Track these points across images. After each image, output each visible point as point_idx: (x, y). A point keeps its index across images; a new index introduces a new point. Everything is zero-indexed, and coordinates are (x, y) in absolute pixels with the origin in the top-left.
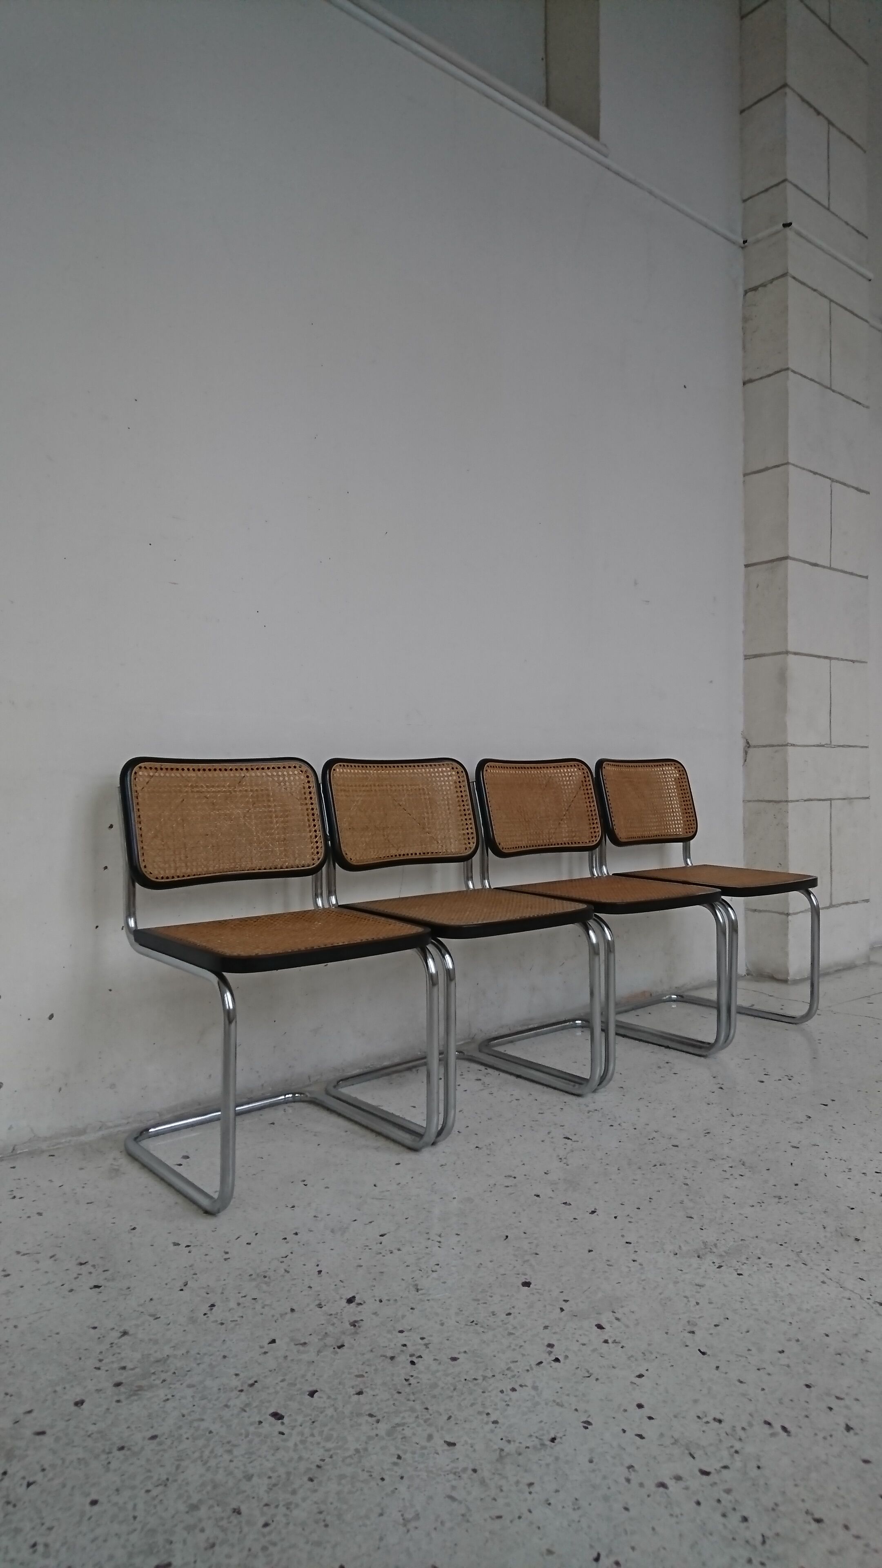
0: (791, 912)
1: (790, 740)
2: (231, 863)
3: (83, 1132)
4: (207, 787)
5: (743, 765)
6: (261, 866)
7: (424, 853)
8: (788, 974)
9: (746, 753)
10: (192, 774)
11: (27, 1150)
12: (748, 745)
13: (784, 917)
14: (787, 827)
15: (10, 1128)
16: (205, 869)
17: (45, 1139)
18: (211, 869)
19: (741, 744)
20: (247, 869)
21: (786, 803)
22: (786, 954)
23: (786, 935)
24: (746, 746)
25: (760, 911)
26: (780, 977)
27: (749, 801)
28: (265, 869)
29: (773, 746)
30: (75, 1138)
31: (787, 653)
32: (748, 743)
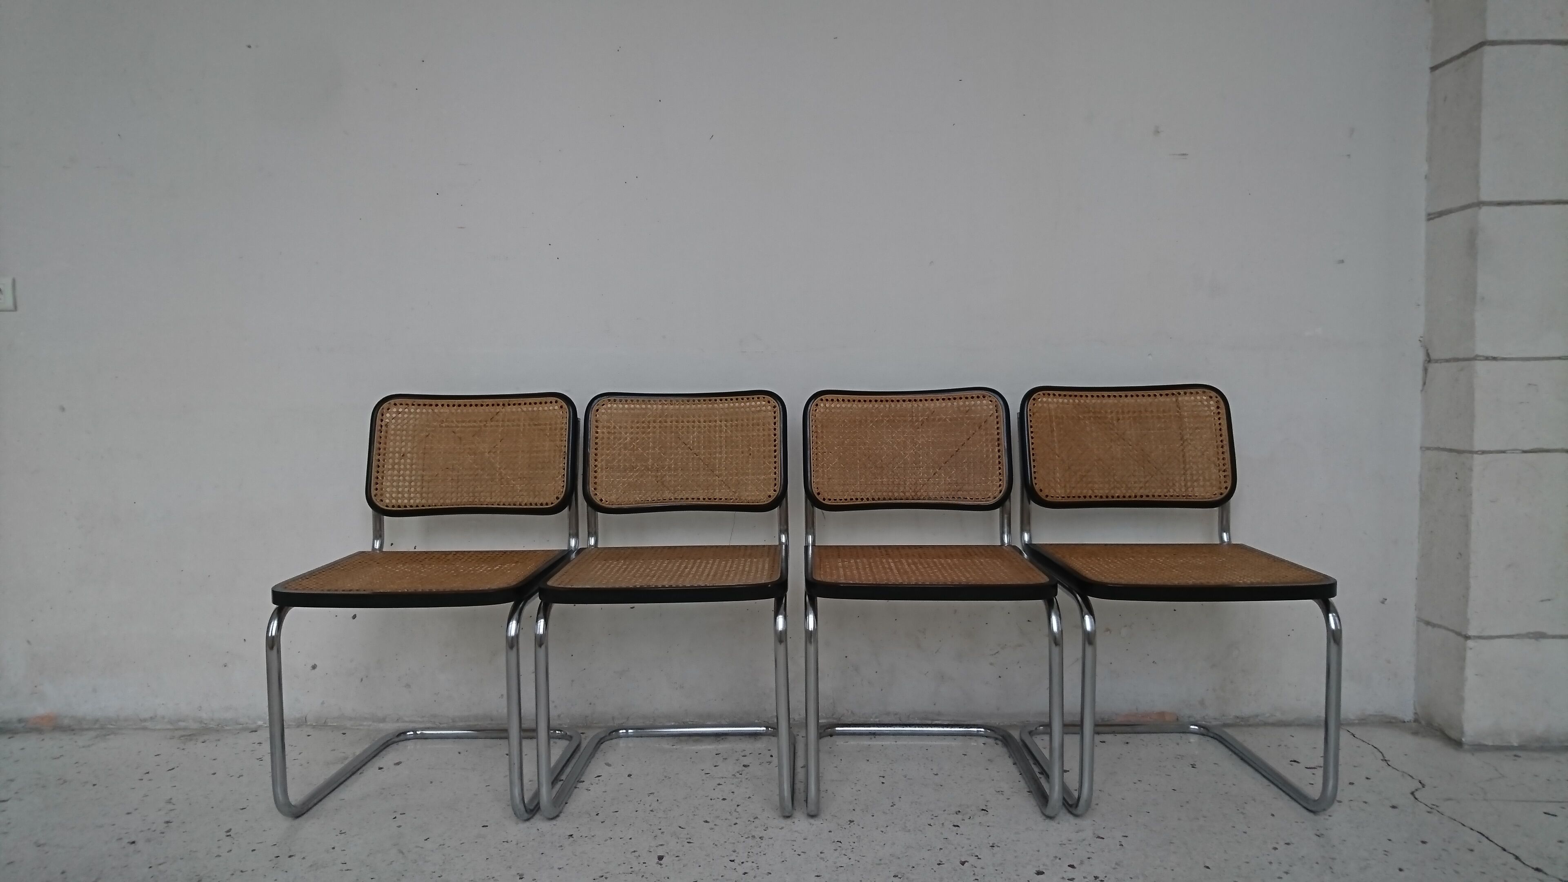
0: (1471, 632)
1: (1482, 349)
2: (470, 497)
3: (383, 720)
4: (458, 422)
5: (1422, 391)
6: (500, 502)
7: (710, 499)
8: (1462, 733)
9: (1426, 370)
10: (446, 410)
11: (335, 724)
12: (1429, 360)
13: (1461, 639)
14: (1471, 495)
15: (323, 703)
16: (442, 501)
17: (351, 719)
18: (448, 501)
19: (1421, 357)
20: (485, 504)
21: (1470, 455)
22: (1461, 700)
23: (1462, 669)
24: (1426, 360)
25: (1434, 626)
26: (1453, 734)
27: (1428, 449)
28: (504, 505)
29: (1457, 360)
30: (375, 724)
31: (1480, 204)
32: (1428, 355)
